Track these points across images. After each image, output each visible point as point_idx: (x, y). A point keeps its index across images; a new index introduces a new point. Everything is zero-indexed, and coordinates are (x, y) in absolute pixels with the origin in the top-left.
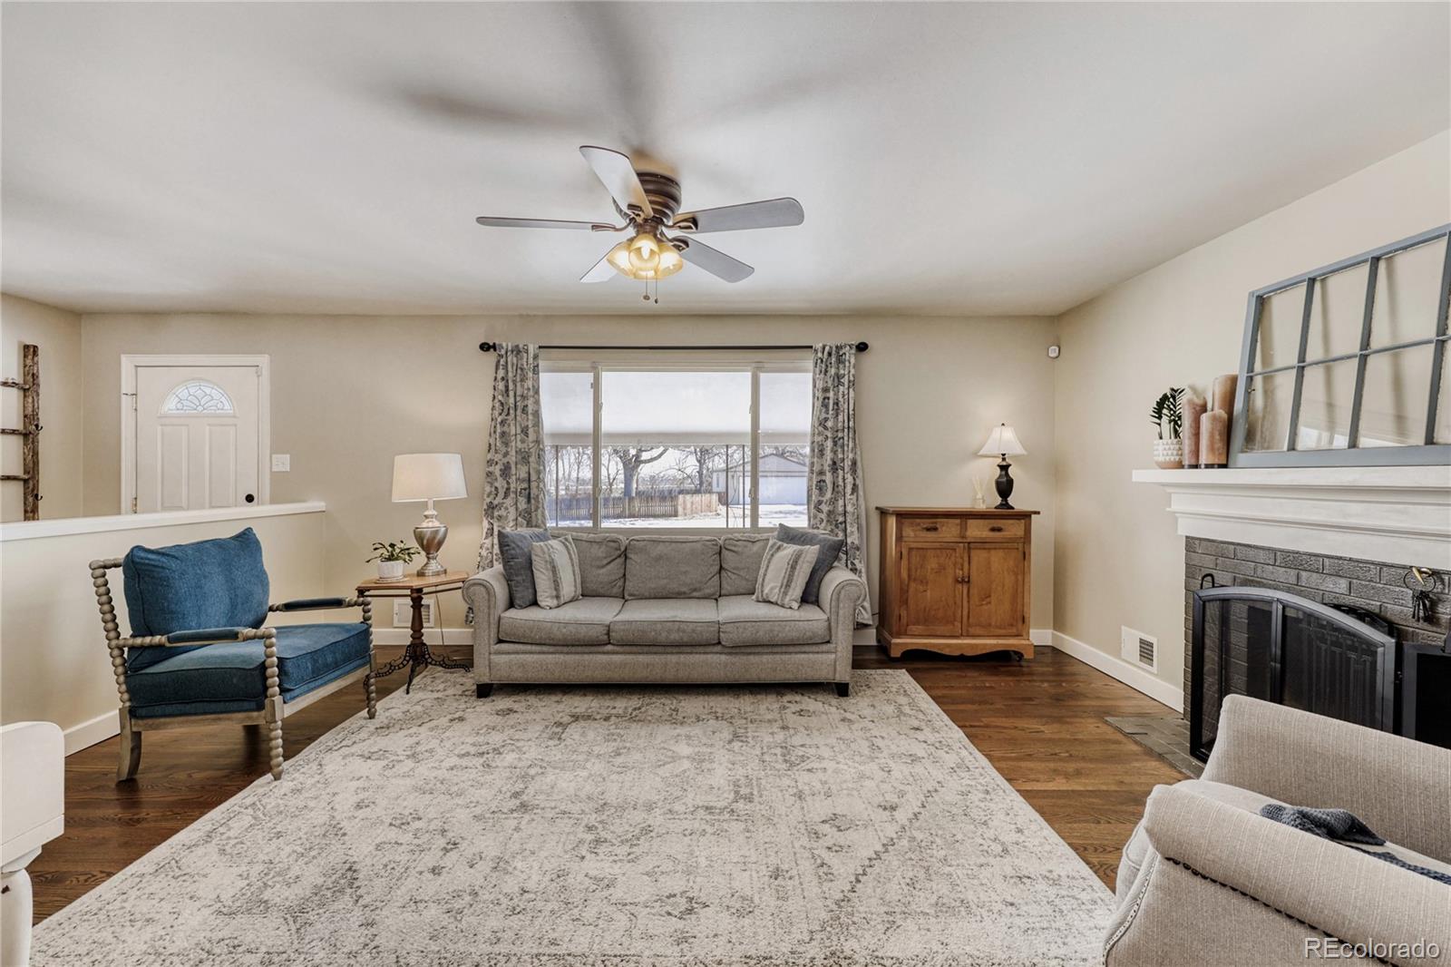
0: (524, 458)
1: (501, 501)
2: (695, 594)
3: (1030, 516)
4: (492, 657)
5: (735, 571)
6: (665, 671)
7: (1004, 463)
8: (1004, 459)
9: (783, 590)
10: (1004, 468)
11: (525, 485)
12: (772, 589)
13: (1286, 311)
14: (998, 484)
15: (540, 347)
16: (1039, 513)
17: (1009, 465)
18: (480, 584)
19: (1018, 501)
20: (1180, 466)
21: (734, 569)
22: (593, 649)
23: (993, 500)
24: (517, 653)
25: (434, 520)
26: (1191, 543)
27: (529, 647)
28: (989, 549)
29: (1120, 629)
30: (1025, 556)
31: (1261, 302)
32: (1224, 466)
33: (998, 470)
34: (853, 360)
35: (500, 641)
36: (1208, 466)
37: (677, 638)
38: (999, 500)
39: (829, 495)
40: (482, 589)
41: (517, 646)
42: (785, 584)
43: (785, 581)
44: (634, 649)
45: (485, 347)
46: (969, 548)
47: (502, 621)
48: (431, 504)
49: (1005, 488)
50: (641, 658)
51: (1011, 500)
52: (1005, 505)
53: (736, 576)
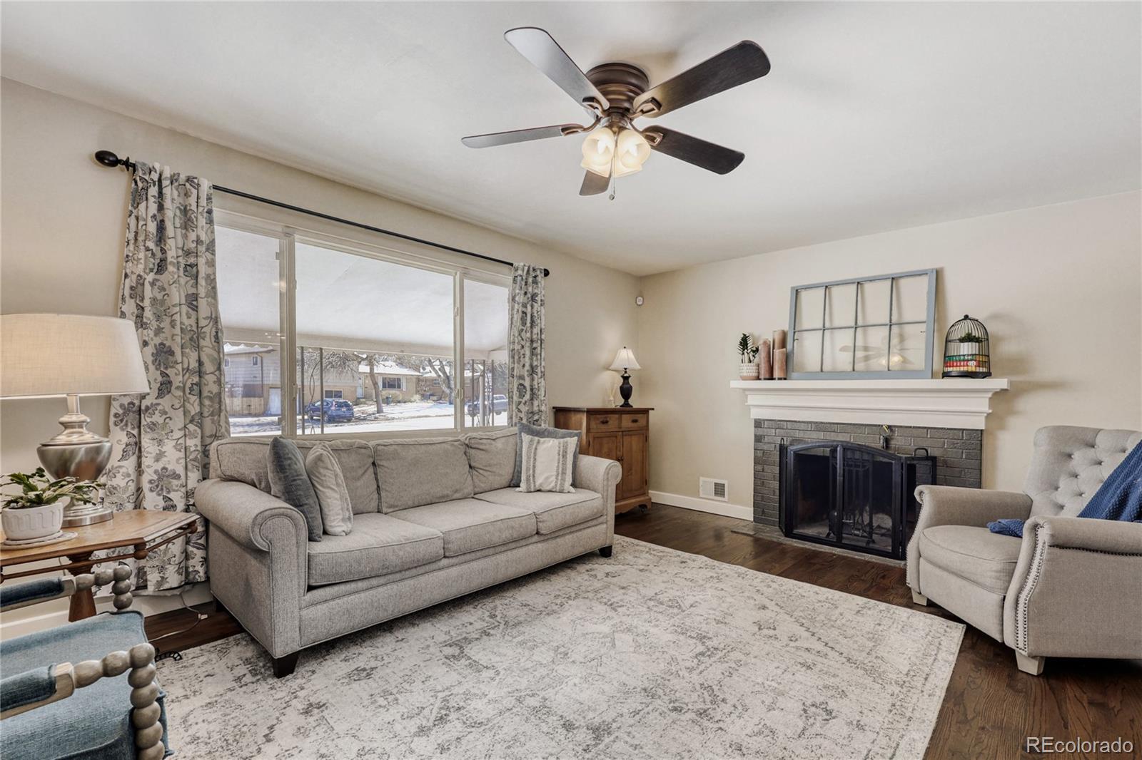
0: (195, 339)
1: (155, 401)
2: (457, 495)
3: (648, 411)
4: (304, 612)
5: (487, 469)
6: (497, 572)
7: (626, 375)
8: (626, 372)
9: (560, 478)
10: (626, 379)
11: (196, 379)
12: (547, 478)
13: (812, 301)
14: (621, 388)
15: (215, 187)
16: (653, 409)
17: (630, 377)
18: (283, 515)
19: (635, 402)
20: (758, 378)
21: (486, 466)
22: (427, 568)
23: (617, 401)
24: (339, 597)
25: (84, 430)
26: (758, 423)
27: (353, 586)
28: (631, 435)
29: (699, 479)
30: (646, 439)
31: (797, 292)
32: (785, 379)
33: (622, 380)
34: (543, 282)
35: (311, 588)
36: (780, 379)
37: (508, 536)
38: (622, 401)
39: (527, 397)
40: (287, 521)
41: (336, 588)
42: (560, 472)
43: (560, 469)
44: (468, 557)
45: (105, 158)
46: (623, 435)
47: (315, 561)
48: (73, 402)
49: (626, 392)
50: (475, 565)
51: (631, 401)
52: (626, 404)
53: (489, 473)
